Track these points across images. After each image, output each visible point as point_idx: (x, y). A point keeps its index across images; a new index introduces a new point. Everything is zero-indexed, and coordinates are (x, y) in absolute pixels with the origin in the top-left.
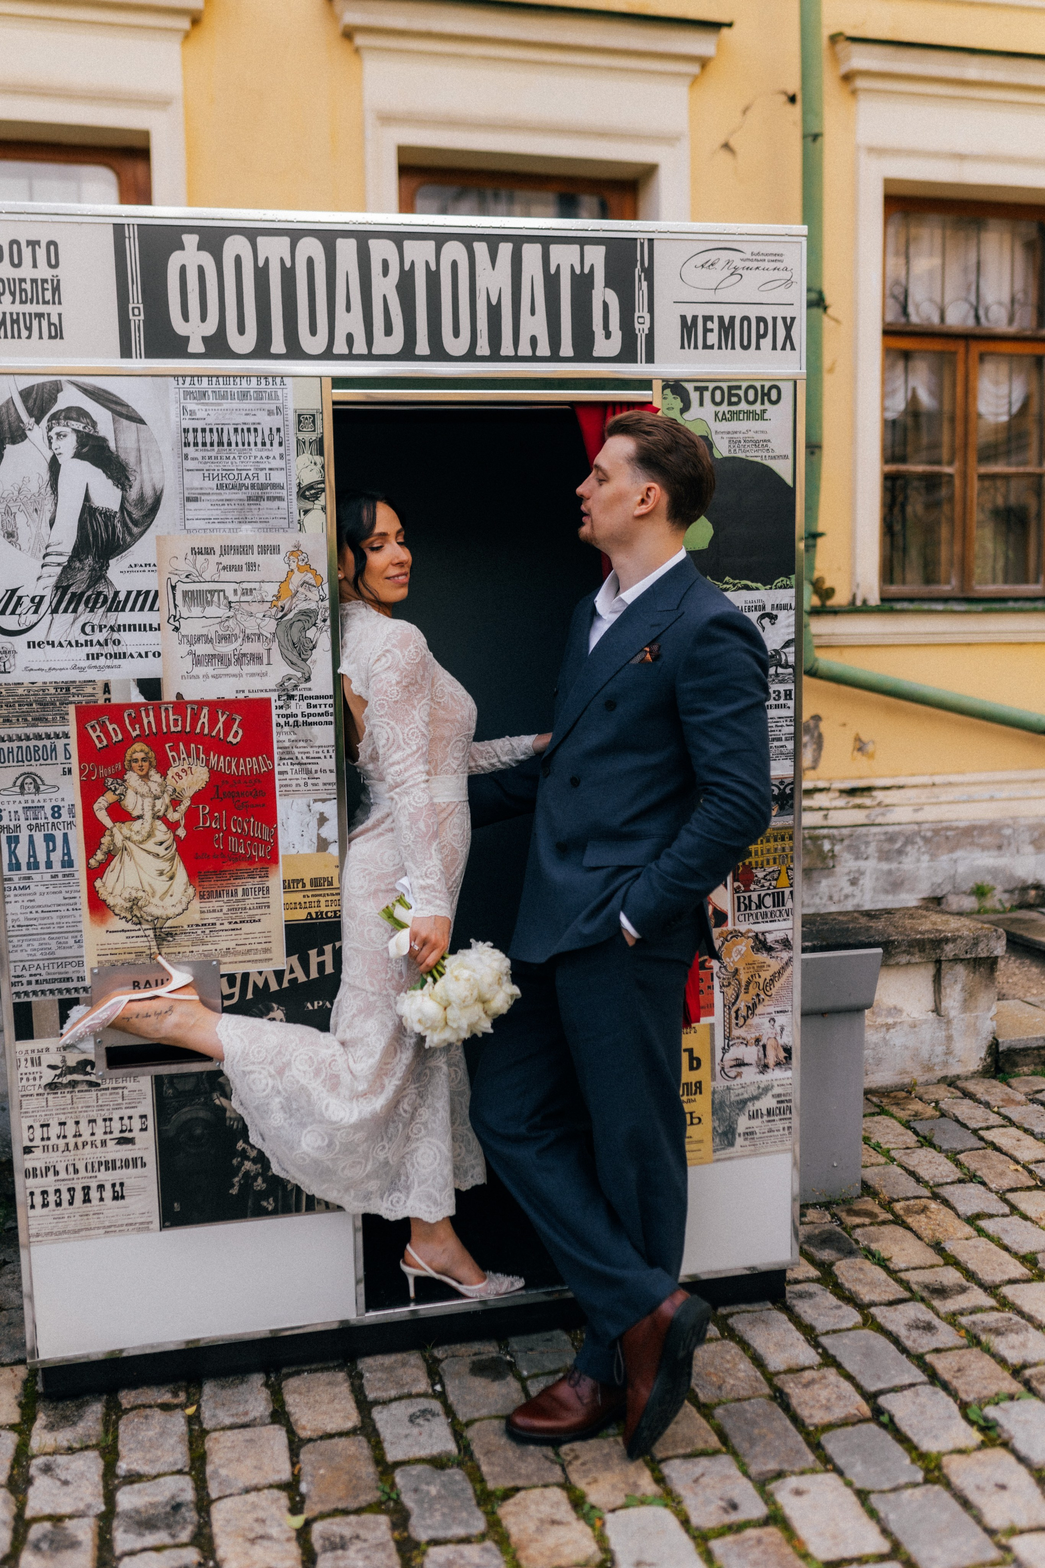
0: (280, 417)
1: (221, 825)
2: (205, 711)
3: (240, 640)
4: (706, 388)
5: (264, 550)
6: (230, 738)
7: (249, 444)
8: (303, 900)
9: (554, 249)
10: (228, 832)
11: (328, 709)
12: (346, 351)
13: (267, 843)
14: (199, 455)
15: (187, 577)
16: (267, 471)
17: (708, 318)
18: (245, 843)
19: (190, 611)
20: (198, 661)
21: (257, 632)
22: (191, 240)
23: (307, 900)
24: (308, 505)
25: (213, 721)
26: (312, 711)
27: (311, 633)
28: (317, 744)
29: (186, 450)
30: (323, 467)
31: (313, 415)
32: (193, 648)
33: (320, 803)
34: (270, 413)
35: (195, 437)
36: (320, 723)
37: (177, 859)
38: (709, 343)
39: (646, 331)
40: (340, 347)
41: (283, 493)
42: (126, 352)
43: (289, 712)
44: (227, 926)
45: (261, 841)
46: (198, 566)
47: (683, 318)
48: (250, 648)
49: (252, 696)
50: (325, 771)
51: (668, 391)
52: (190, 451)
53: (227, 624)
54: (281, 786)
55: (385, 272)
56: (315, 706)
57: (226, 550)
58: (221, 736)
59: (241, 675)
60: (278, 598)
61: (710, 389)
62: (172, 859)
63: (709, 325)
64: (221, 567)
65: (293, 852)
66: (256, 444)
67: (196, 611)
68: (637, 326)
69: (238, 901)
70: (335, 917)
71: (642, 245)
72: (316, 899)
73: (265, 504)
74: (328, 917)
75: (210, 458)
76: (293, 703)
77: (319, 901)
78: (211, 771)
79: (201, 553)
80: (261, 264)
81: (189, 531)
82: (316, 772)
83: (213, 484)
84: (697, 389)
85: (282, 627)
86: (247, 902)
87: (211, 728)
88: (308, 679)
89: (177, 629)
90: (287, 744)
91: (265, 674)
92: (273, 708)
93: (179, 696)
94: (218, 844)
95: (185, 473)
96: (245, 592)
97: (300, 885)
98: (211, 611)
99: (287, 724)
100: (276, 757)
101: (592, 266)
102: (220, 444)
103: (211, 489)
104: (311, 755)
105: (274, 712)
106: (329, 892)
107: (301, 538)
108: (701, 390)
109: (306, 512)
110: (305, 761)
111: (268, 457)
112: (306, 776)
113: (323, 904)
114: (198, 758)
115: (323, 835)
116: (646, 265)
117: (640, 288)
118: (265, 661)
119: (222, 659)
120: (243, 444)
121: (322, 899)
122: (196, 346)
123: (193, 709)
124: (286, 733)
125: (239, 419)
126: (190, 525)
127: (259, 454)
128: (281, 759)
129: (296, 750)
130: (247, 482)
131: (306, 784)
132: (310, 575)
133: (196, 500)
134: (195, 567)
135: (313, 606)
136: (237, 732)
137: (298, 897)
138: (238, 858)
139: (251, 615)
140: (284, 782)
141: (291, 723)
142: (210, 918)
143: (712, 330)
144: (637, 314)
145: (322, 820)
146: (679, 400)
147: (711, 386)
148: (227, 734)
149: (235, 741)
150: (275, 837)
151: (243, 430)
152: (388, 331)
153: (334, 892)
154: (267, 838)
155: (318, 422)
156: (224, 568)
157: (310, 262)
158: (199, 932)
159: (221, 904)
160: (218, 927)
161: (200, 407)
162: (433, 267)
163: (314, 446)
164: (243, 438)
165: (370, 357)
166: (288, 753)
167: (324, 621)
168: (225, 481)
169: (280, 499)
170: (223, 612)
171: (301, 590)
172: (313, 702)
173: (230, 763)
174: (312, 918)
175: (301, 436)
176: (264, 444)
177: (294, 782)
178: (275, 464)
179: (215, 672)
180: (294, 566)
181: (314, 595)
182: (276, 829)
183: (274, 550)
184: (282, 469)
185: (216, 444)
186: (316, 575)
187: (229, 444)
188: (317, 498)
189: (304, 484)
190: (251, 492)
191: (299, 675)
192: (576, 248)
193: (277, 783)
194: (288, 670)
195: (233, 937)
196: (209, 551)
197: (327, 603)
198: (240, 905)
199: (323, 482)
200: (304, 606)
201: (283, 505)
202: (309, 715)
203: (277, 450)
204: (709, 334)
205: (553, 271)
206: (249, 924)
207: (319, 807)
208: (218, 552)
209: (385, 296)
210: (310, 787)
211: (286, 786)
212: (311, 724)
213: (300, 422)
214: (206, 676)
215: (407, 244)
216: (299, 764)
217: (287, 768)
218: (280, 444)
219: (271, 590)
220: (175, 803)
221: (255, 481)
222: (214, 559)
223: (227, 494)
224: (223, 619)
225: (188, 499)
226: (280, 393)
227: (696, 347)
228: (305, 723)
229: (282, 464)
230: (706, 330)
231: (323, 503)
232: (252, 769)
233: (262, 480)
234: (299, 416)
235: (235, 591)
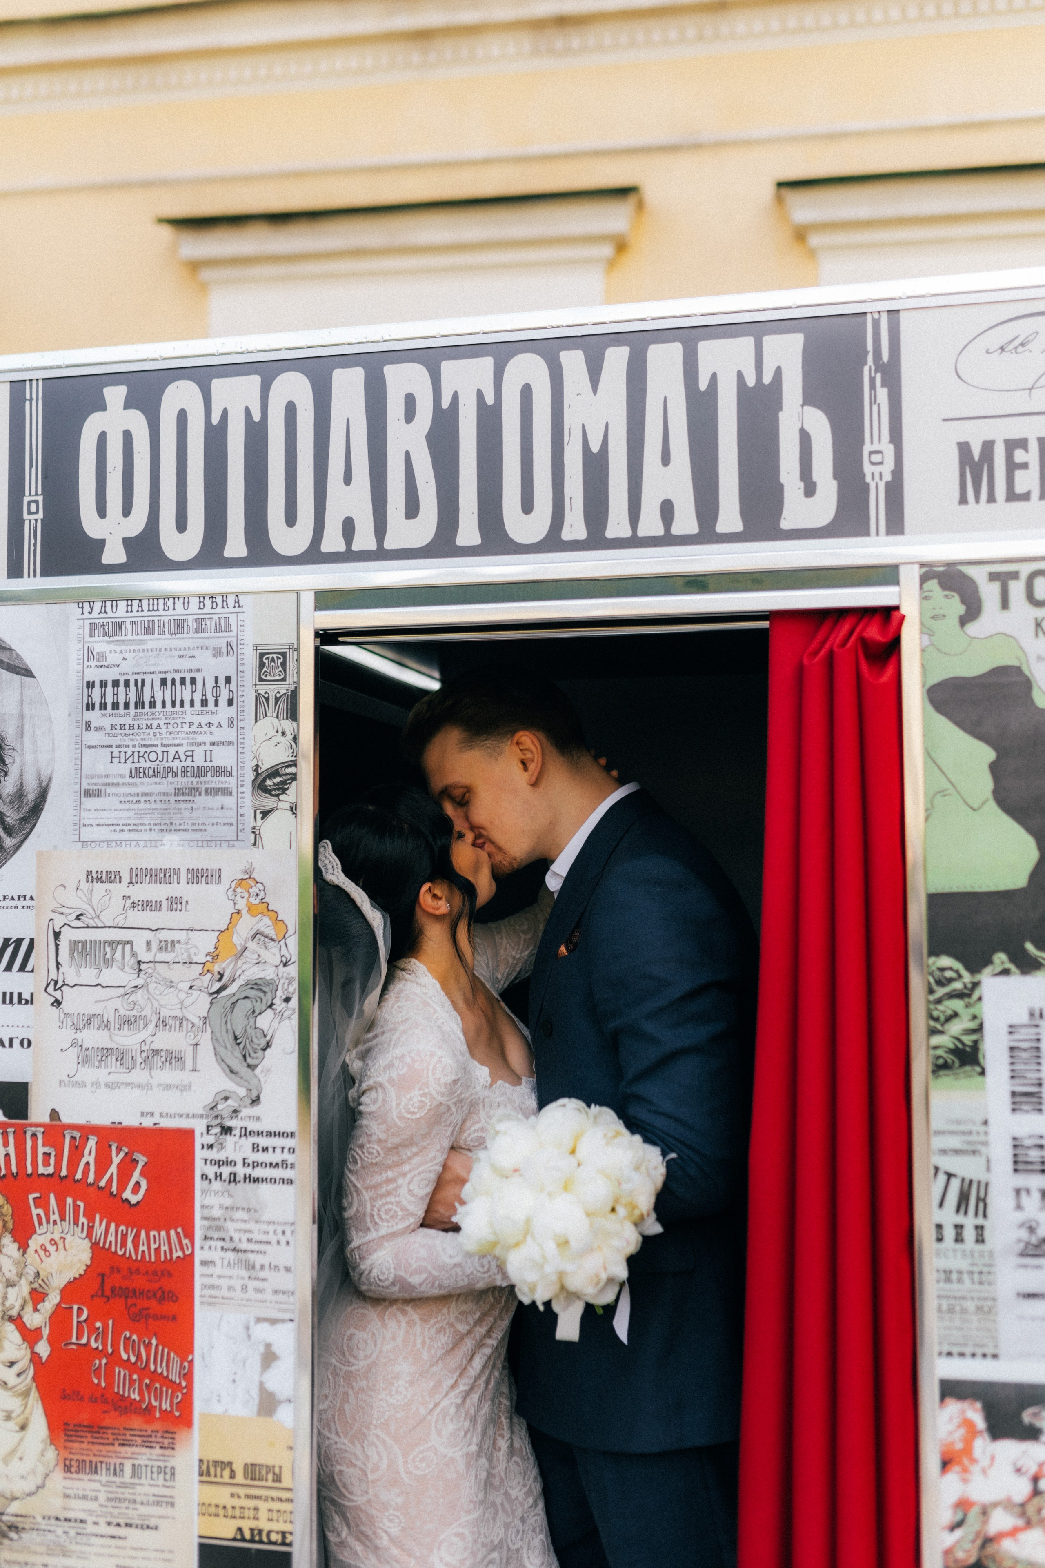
0: (232, 659)
1: (104, 1344)
2: (92, 1142)
3: (151, 1026)
4: (1015, 575)
5: (197, 876)
6: (127, 1194)
7: (182, 704)
8: (230, 1502)
9: (706, 349)
10: (114, 1359)
11: (286, 1156)
12: (341, 547)
13: (177, 1387)
14: (106, 722)
15: (78, 918)
16: (208, 747)
17: (1012, 445)
18: (141, 1381)
19: (78, 974)
20: (85, 1060)
21: (178, 1014)
22: (115, 395)
23: (237, 1502)
24: (269, 802)
25: (103, 1163)
26: (260, 1157)
27: (265, 1021)
28: (266, 1217)
29: (89, 715)
30: (295, 739)
31: (284, 654)
32: (80, 1036)
33: (265, 1326)
34: (217, 653)
35: (103, 695)
36: (273, 1181)
37: (34, 1394)
38: (1019, 489)
39: (888, 477)
40: (333, 542)
41: (231, 782)
42: (15, 570)
43: (221, 1156)
44: (103, 1529)
45: (167, 1381)
46: (95, 903)
47: (964, 448)
48: (167, 1040)
49: (166, 1123)
50: (277, 1268)
51: (933, 584)
52: (94, 716)
53: (133, 998)
54: (204, 1286)
55: (410, 414)
56: (265, 1149)
57: (139, 876)
58: (114, 1189)
59: (149, 1087)
60: (215, 956)
61: (1024, 576)
62: (26, 1394)
63: (1019, 456)
64: (129, 903)
65: (217, 1409)
66: (192, 704)
67: (88, 975)
68: (868, 469)
69: (124, 1485)
70: (284, 1544)
71: (876, 324)
72: (251, 1503)
73: (202, 801)
74: (270, 1543)
75: (123, 727)
76: (229, 1140)
77: (256, 1509)
78: (95, 1246)
79: (100, 880)
80: (215, 419)
81: (85, 844)
82: (262, 1267)
83: (124, 769)
84: (993, 577)
85: (218, 1009)
86: (139, 1489)
87: (99, 1175)
88: (256, 1101)
89: (57, 1003)
90: (217, 1213)
91: (185, 1088)
92: (198, 1146)
93: (54, 1114)
94: (99, 1379)
95: (86, 751)
96: (164, 946)
97: (227, 1473)
98: (110, 975)
99: (218, 1176)
100: (198, 1234)
101: (778, 371)
102: (139, 704)
103: (122, 776)
104: (256, 1236)
105: (200, 1155)
106: (275, 1494)
107: (256, 857)
108: (1003, 579)
109: (265, 814)
110: (244, 1246)
111: (209, 725)
112: (244, 1273)
113: (263, 1514)
114: (76, 1223)
115: (270, 1386)
116: (885, 357)
117: (874, 400)
118: (189, 1064)
119: (121, 1056)
120: (173, 704)
121: (263, 1506)
122: (114, 554)
123: (73, 1138)
124: (216, 1193)
125: (169, 664)
126: (87, 834)
127: (196, 719)
128: (206, 1238)
129: (230, 1225)
130: (176, 765)
131: (244, 1288)
132: (267, 921)
133: (98, 794)
134: (90, 902)
135: (269, 973)
136: (138, 1184)
137: (221, 1495)
138: (125, 1407)
139: (171, 985)
140: (208, 1281)
141: (225, 1176)
142: (78, 1507)
143: (1025, 466)
144: (867, 448)
145: (269, 1357)
146: (956, 598)
147: (1025, 570)
148: (122, 1187)
149: (134, 1199)
150: (189, 1376)
151: (173, 681)
152: (412, 510)
153: (285, 1495)
154: (174, 1377)
155: (291, 664)
156: (134, 905)
157: (291, 410)
158: (60, 1531)
159: (96, 1486)
160: (90, 1528)
161: (113, 647)
162: (490, 400)
163: (283, 705)
164: (173, 694)
165: (381, 554)
166: (218, 1229)
167: (287, 1000)
168: (143, 764)
169: (226, 792)
170: (128, 977)
171: (252, 945)
172: (263, 1141)
173: (124, 1237)
174: (243, 1540)
175: (263, 689)
176: (204, 703)
177: (224, 1283)
178: (220, 734)
179: (111, 1078)
180: (242, 904)
181: (272, 955)
182: (191, 1362)
183: (212, 876)
184: (230, 743)
185: (132, 705)
186: (277, 920)
187: (153, 705)
188: (284, 791)
189: (264, 767)
190: (182, 782)
191: (242, 1092)
192: (747, 343)
193: (198, 1282)
194: (227, 1084)
195: (112, 1551)
196: (113, 877)
197: (293, 970)
198: (127, 1493)
199: (294, 764)
200: (254, 973)
201: (229, 801)
202: (255, 1165)
203: (224, 712)
204: (1019, 474)
205: (703, 385)
206: (138, 1532)
207: (263, 1332)
208: (126, 879)
209: (407, 454)
210: (251, 1294)
211: (212, 1287)
212: (256, 1180)
213: (262, 665)
214: (96, 1084)
215: (448, 367)
216: (234, 1250)
217: (216, 1255)
218: (230, 702)
219: (205, 943)
220: (37, 1296)
221: (189, 763)
222: (120, 889)
223: (146, 785)
224: (128, 989)
225: (87, 793)
226: (233, 619)
227: (991, 499)
228: (247, 1178)
229: (229, 734)
230: (1012, 467)
231: (292, 799)
232: (157, 1250)
233: (199, 761)
234: (262, 655)
235: (149, 943)
